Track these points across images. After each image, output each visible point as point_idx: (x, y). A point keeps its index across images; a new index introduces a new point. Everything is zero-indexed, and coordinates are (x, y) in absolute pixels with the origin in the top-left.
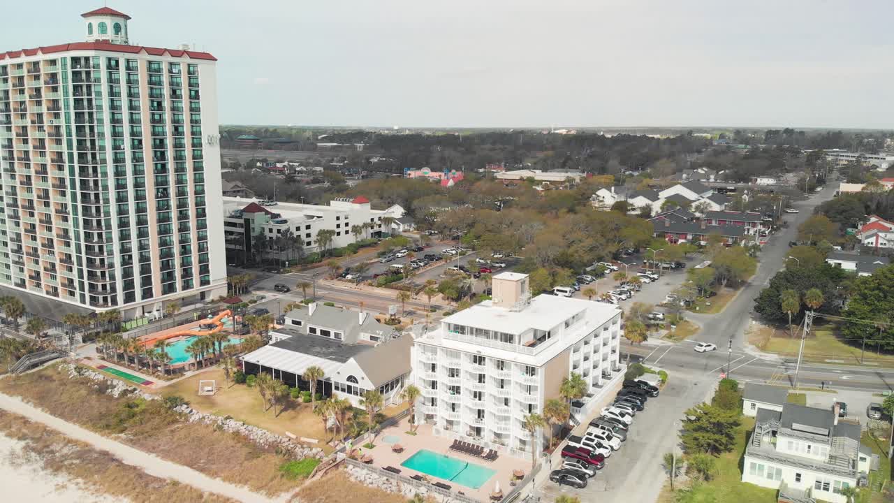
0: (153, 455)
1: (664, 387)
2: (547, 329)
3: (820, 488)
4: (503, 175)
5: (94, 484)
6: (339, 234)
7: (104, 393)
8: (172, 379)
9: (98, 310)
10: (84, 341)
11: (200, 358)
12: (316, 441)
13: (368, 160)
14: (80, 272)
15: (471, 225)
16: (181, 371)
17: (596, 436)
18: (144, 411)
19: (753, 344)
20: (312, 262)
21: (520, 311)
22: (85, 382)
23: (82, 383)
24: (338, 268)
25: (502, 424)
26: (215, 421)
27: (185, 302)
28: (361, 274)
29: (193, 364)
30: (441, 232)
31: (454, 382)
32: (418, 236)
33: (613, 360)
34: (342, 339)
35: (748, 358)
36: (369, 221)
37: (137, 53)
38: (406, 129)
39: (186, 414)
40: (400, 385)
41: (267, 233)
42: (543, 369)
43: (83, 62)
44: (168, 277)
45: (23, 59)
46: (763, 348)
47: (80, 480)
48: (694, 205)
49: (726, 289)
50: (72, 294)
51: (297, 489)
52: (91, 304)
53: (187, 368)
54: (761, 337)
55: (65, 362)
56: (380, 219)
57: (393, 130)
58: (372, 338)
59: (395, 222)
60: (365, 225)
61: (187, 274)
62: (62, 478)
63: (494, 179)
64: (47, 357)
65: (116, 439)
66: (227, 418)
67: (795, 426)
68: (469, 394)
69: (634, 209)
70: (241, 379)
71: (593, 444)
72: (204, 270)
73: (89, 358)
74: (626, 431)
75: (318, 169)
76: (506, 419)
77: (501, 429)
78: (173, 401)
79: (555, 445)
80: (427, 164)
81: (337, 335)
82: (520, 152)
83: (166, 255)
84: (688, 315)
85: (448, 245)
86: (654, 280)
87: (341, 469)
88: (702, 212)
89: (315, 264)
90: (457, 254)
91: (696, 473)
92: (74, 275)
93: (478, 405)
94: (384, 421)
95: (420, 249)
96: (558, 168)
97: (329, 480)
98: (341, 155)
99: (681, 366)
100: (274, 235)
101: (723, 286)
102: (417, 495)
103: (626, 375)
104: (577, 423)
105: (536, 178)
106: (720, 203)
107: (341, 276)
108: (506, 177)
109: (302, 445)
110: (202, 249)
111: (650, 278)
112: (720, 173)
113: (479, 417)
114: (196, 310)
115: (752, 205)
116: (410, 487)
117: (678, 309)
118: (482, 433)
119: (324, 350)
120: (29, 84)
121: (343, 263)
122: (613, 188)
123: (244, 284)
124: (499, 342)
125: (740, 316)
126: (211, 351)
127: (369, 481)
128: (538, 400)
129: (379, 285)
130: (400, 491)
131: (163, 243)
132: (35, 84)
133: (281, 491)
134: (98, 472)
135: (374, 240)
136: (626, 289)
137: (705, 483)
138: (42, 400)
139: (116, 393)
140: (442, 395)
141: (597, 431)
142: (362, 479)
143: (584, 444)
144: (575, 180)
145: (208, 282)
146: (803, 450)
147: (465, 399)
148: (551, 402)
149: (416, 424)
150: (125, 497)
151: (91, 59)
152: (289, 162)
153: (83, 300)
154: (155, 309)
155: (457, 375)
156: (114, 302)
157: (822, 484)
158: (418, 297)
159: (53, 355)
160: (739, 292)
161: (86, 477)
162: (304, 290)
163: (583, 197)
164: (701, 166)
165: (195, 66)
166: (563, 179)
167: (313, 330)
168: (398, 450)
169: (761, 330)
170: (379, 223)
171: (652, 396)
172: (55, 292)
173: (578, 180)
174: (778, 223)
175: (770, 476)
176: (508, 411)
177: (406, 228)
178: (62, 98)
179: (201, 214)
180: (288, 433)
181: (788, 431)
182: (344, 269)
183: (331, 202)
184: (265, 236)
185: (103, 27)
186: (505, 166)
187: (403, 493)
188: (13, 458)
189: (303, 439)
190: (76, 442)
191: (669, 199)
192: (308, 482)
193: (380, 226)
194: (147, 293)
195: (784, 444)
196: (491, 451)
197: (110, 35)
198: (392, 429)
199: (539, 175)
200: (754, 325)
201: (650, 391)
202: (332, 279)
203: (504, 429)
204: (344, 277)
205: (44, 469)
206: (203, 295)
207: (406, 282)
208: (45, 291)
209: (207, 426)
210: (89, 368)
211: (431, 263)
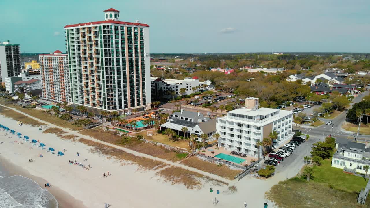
0: (135, 151)
1: (308, 139)
2: (265, 115)
3: (358, 169)
4: (251, 70)
5: (120, 157)
6: (187, 90)
7: (116, 135)
8: (138, 132)
9: (110, 111)
10: (106, 121)
11: (146, 126)
12: (186, 149)
13: (195, 65)
14: (105, 99)
15: (238, 87)
16: (140, 129)
17: (281, 152)
18: (130, 140)
19: (344, 128)
20: (178, 99)
21: (255, 110)
22: (109, 132)
23: (108, 132)
24: (188, 101)
25: (248, 147)
26: (154, 143)
27: (138, 110)
28: (196, 103)
29: (144, 128)
30: (225, 90)
31: (231, 132)
32: (216, 92)
33: (289, 130)
34: (192, 121)
35: (341, 132)
36: (198, 86)
37: (124, 24)
38: (210, 54)
39: (144, 141)
40: (212, 135)
41: (163, 89)
42: (263, 128)
43: (107, 27)
44: (132, 101)
45: (86, 26)
46: (348, 130)
47: (115, 156)
48: (329, 81)
49: (337, 111)
50: (101, 106)
51: (182, 161)
52: (108, 109)
53: (142, 129)
54: (347, 126)
55: (101, 126)
56: (202, 85)
57: (204, 54)
58: (202, 121)
59: (208, 87)
60: (197, 87)
61: (138, 100)
62: (109, 156)
63: (246, 71)
64: (95, 125)
65: (123, 147)
66: (157, 142)
67: (351, 148)
68: (237, 137)
69: (304, 83)
70: (160, 132)
71: (280, 153)
72: (144, 99)
73: (109, 126)
74: (292, 151)
75: (176, 69)
76: (250, 145)
77: (248, 148)
78: (140, 137)
79: (266, 154)
80: (219, 67)
81: (190, 120)
82: (258, 62)
83: (132, 94)
84: (320, 119)
85: (228, 95)
86: (309, 108)
87: (195, 156)
88: (332, 84)
89: (179, 100)
90: (231, 97)
91: (315, 163)
92: (102, 100)
93: (239, 140)
94: (208, 145)
95: (217, 96)
96: (274, 68)
97: (191, 159)
98: (184, 64)
99: (315, 134)
100: (166, 89)
101: (336, 110)
102: (220, 164)
103: (294, 135)
104: (275, 149)
105: (264, 72)
106: (340, 81)
107: (189, 104)
108: (252, 71)
109: (182, 150)
110: (144, 93)
111: (308, 107)
112: (343, 70)
113: (240, 144)
114: (142, 113)
115: (353, 82)
116: (217, 162)
117: (317, 117)
118: (241, 150)
119: (187, 124)
120: (87, 35)
121: (190, 99)
122: (296, 75)
123: (157, 105)
124: (247, 119)
125: (341, 120)
126: (149, 123)
127: (204, 160)
128: (261, 138)
129: (203, 107)
130: (214, 163)
131: (131, 90)
132: (89, 35)
133: (177, 161)
134: (120, 154)
135: (200, 92)
136: (297, 110)
137: (318, 167)
138: (96, 137)
139: (120, 135)
140: (227, 137)
141: (281, 150)
142: (202, 159)
143: (277, 153)
144: (281, 72)
145: (145, 104)
146: (353, 156)
147: (235, 138)
148: (265, 139)
149: (218, 147)
150: (130, 160)
151: (110, 26)
152: (166, 66)
153: (105, 108)
154: (128, 112)
155: (233, 131)
156: (116, 109)
157: (359, 167)
158: (217, 111)
159: (98, 124)
160: (342, 112)
161: (117, 155)
162: (177, 107)
163: (283, 77)
164: (335, 67)
165: (143, 28)
166: (276, 72)
167: (182, 118)
168: (213, 153)
169: (348, 124)
170: (202, 86)
171: (303, 142)
172: (95, 105)
173: (282, 72)
174: (363, 89)
175: (341, 165)
176: (250, 142)
177: (212, 89)
178: (100, 39)
179: (143, 80)
180: (177, 147)
181: (349, 150)
182: (190, 101)
183: (184, 79)
184: (162, 90)
185: (111, 16)
186: (251, 67)
187: (215, 163)
188: (92, 151)
189: (182, 148)
190: (111, 147)
191: (318, 79)
192: (185, 159)
193: (202, 88)
194: (126, 106)
195: (346, 154)
196: (244, 154)
197: (113, 18)
198: (211, 147)
199: (265, 70)
200: (346, 123)
201: (302, 141)
202: (186, 105)
203: (249, 148)
204: (190, 104)
205: (102, 153)
206: (143, 108)
207: (213, 106)
208: (91, 105)
209: (151, 144)
210: (110, 128)
211: (222, 100)
